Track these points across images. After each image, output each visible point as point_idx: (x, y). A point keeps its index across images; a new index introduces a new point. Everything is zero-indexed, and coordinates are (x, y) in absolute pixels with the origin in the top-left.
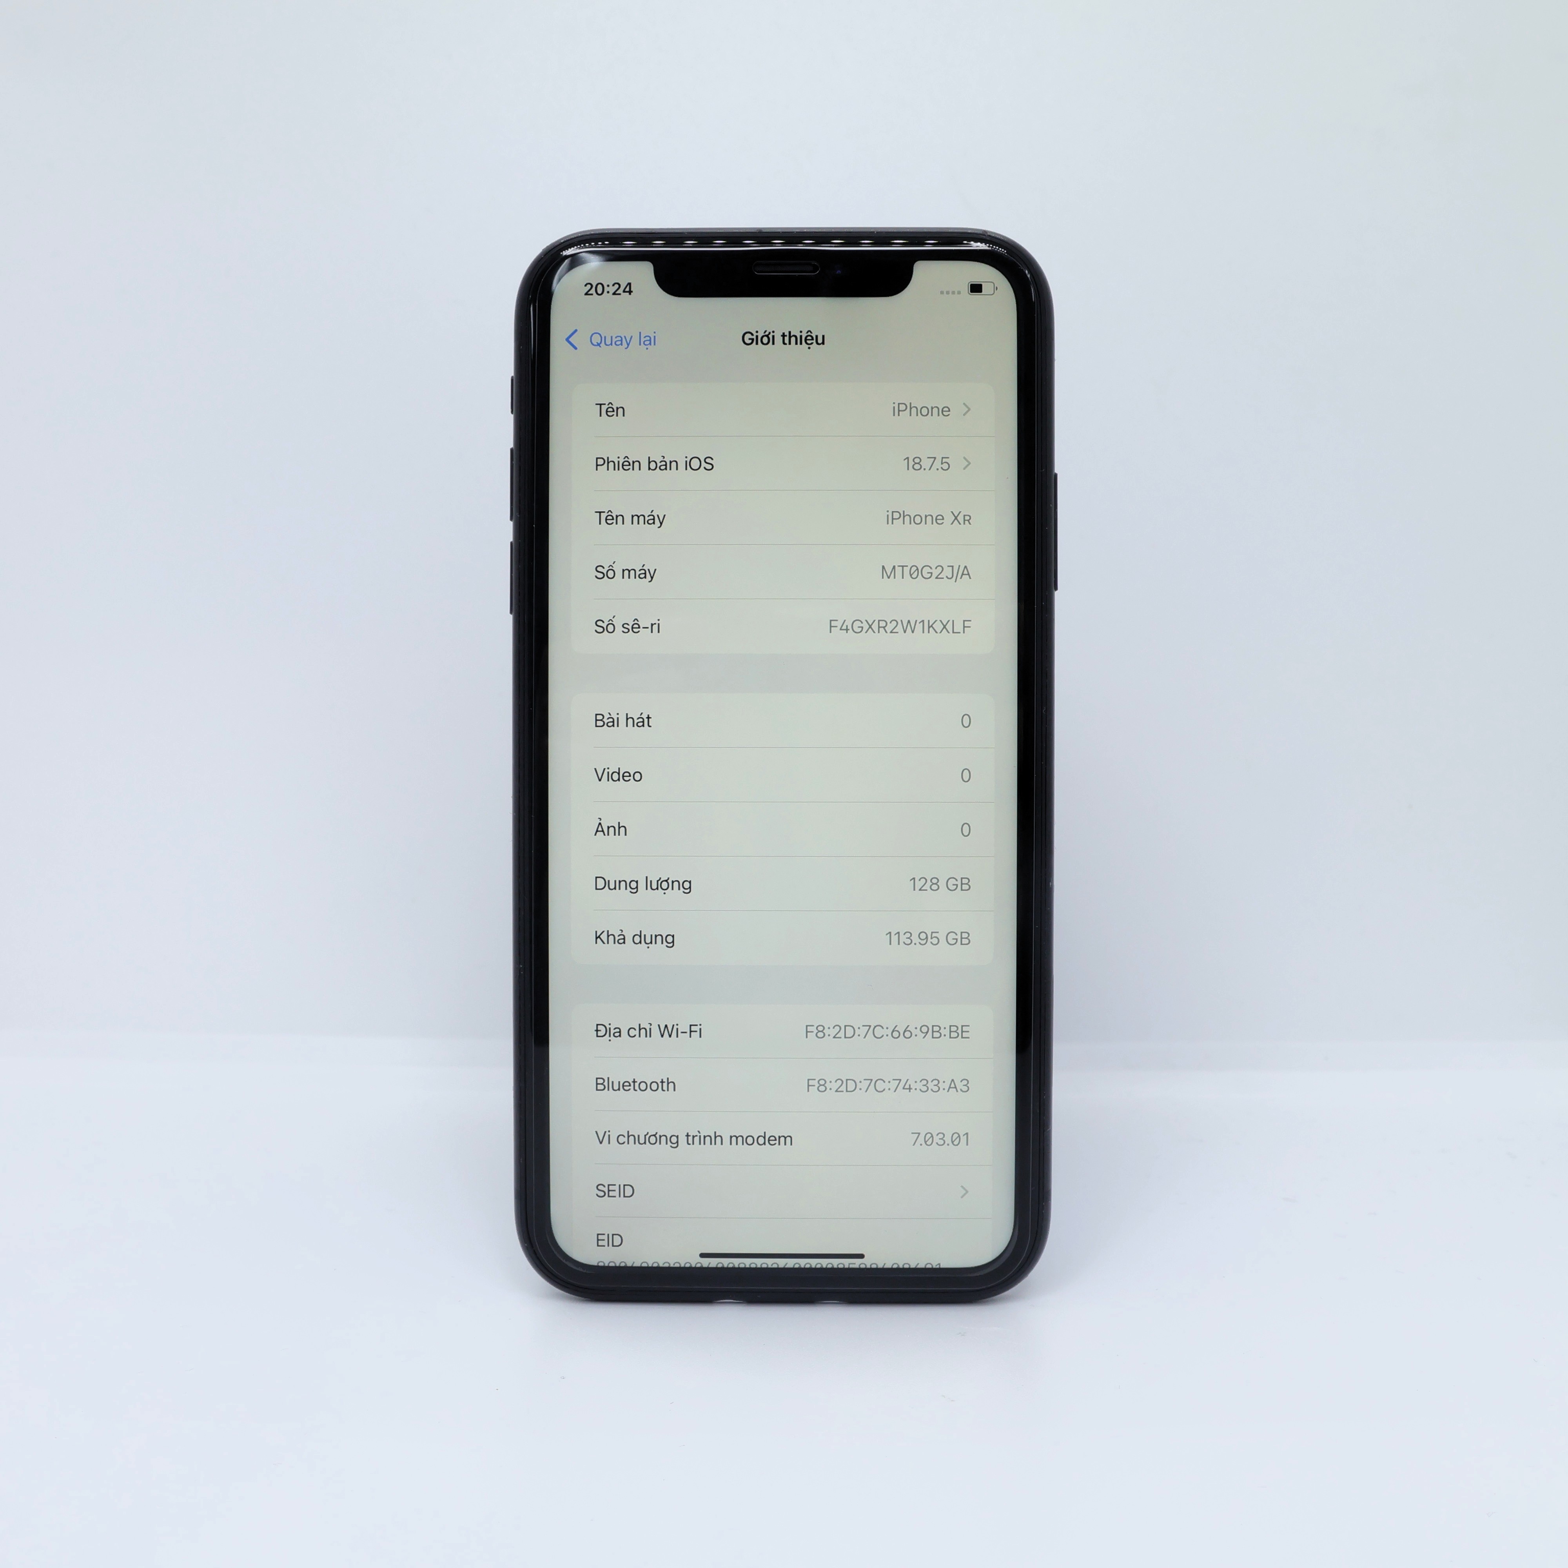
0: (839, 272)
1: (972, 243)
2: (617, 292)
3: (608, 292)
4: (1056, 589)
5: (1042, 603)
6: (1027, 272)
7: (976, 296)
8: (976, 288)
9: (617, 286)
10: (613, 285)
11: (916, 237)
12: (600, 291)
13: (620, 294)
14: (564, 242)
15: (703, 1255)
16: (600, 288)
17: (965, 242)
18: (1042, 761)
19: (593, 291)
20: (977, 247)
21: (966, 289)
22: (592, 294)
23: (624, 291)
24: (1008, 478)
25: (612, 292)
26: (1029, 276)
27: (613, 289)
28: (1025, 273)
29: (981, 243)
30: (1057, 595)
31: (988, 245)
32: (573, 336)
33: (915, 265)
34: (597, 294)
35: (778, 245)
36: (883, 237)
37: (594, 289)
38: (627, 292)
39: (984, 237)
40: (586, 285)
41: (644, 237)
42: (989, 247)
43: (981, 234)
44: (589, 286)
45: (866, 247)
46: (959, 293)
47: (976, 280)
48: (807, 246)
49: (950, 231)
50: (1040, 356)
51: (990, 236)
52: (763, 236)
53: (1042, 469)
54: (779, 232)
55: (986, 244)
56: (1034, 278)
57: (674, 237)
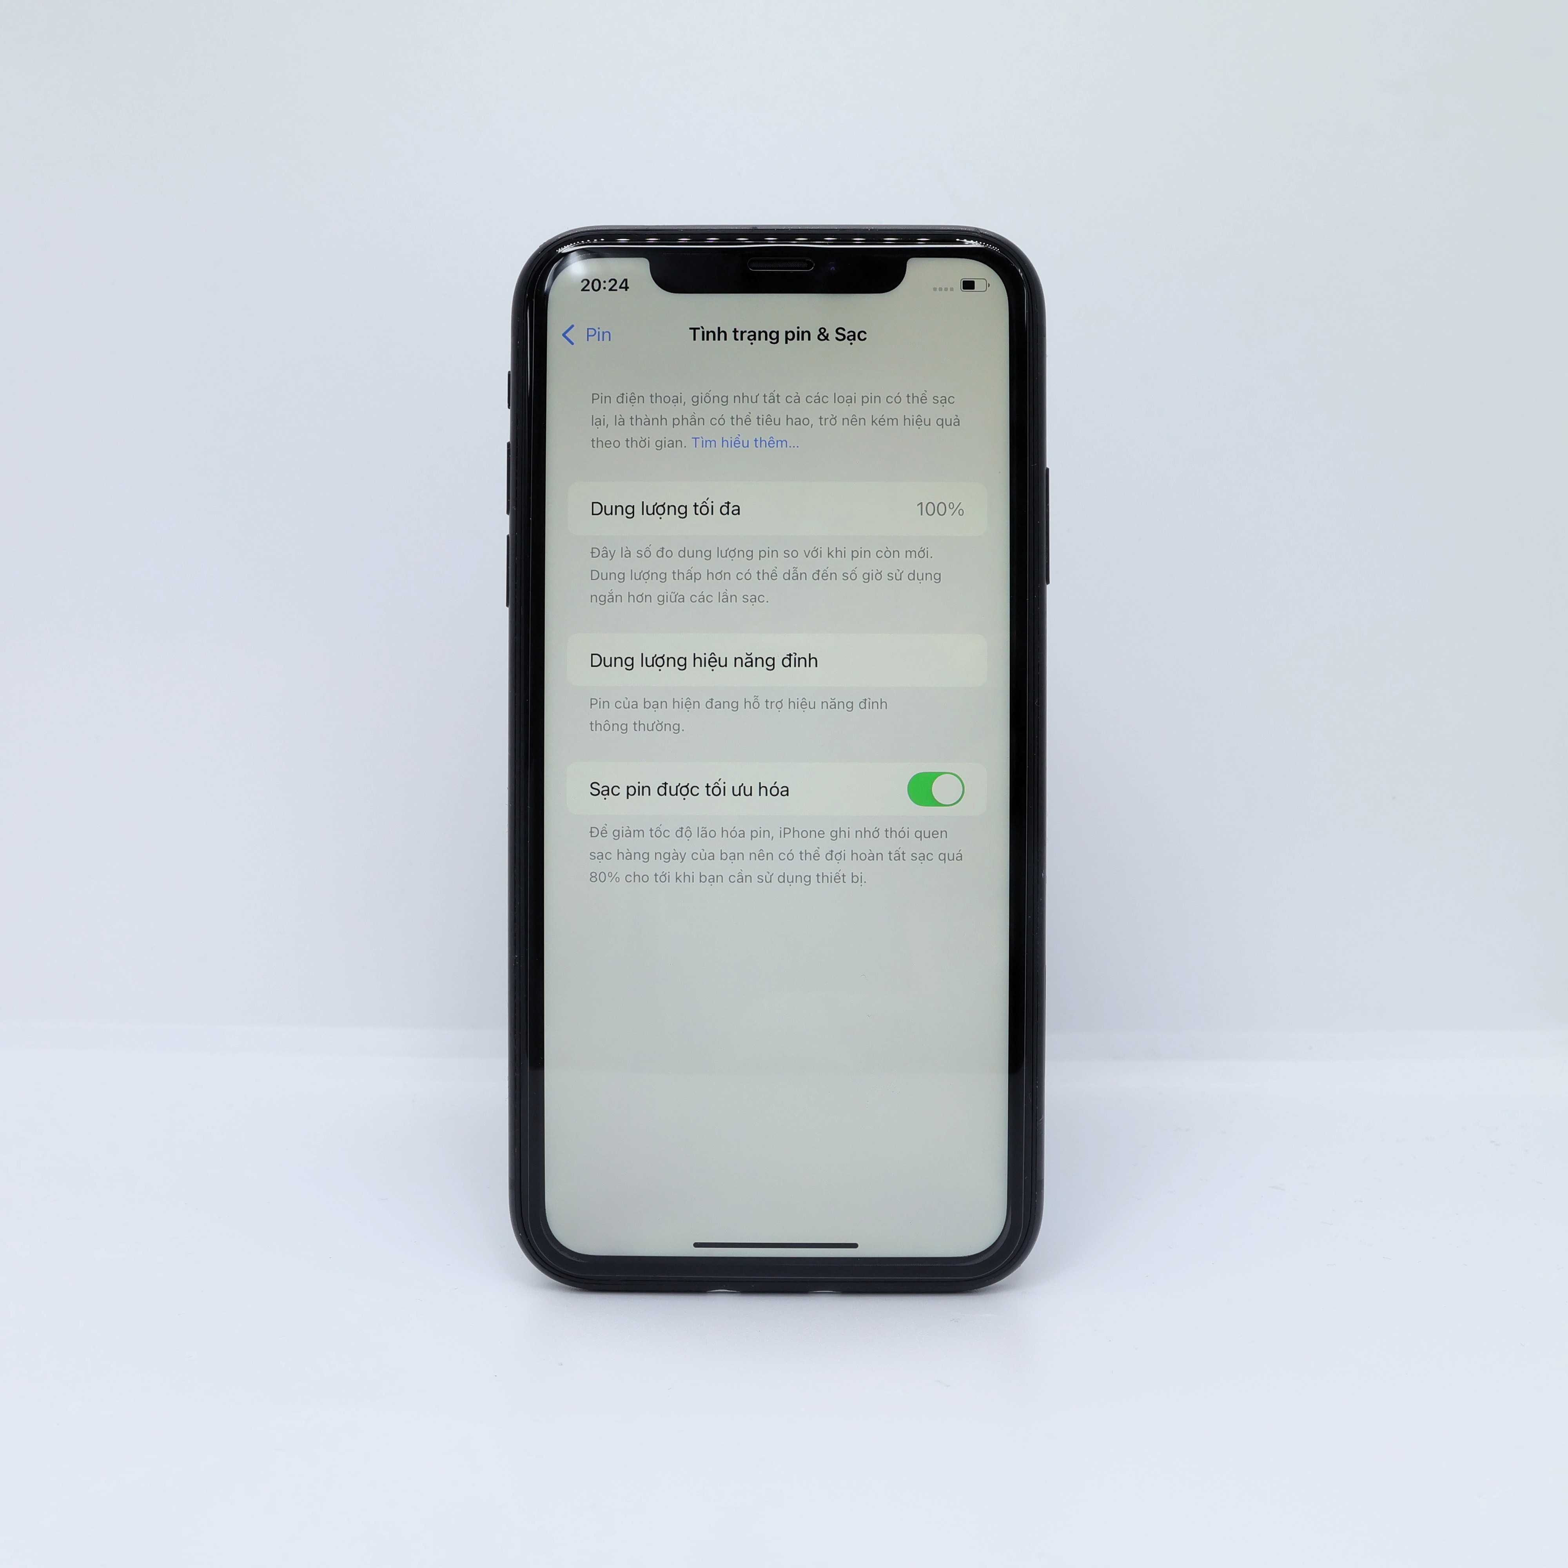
0: (833, 268)
1: (965, 240)
2: (613, 288)
3: (605, 288)
4: (1048, 582)
5: (1034, 596)
6: (1020, 271)
7: (969, 293)
8: (968, 285)
9: (613, 282)
10: (610, 281)
11: (908, 235)
12: (596, 287)
13: (616, 290)
14: (560, 239)
15: (697, 1245)
16: (596, 284)
17: (958, 240)
18: (1034, 753)
19: (589, 287)
20: (969, 244)
21: (959, 285)
22: (589, 290)
23: (620, 287)
24: (1000, 472)
25: (608, 288)
26: (1022, 275)
27: (609, 285)
28: (1018, 272)
29: (975, 241)
30: (1049, 589)
31: (981, 243)
32: (569, 332)
33: (908, 262)
34: (594, 290)
35: (771, 243)
36: (875, 235)
37: (591, 285)
38: (623, 288)
39: (976, 234)
40: (582, 282)
41: (637, 235)
42: (982, 244)
43: (973, 232)
44: (586, 282)
45: (858, 245)
46: (952, 289)
47: (969, 277)
48: (799, 243)
49: (941, 228)
50: (1031, 351)
51: (982, 234)
52: (756, 234)
53: (1034, 464)
54: (774, 230)
55: (979, 242)
56: (1025, 275)
57: (668, 235)
